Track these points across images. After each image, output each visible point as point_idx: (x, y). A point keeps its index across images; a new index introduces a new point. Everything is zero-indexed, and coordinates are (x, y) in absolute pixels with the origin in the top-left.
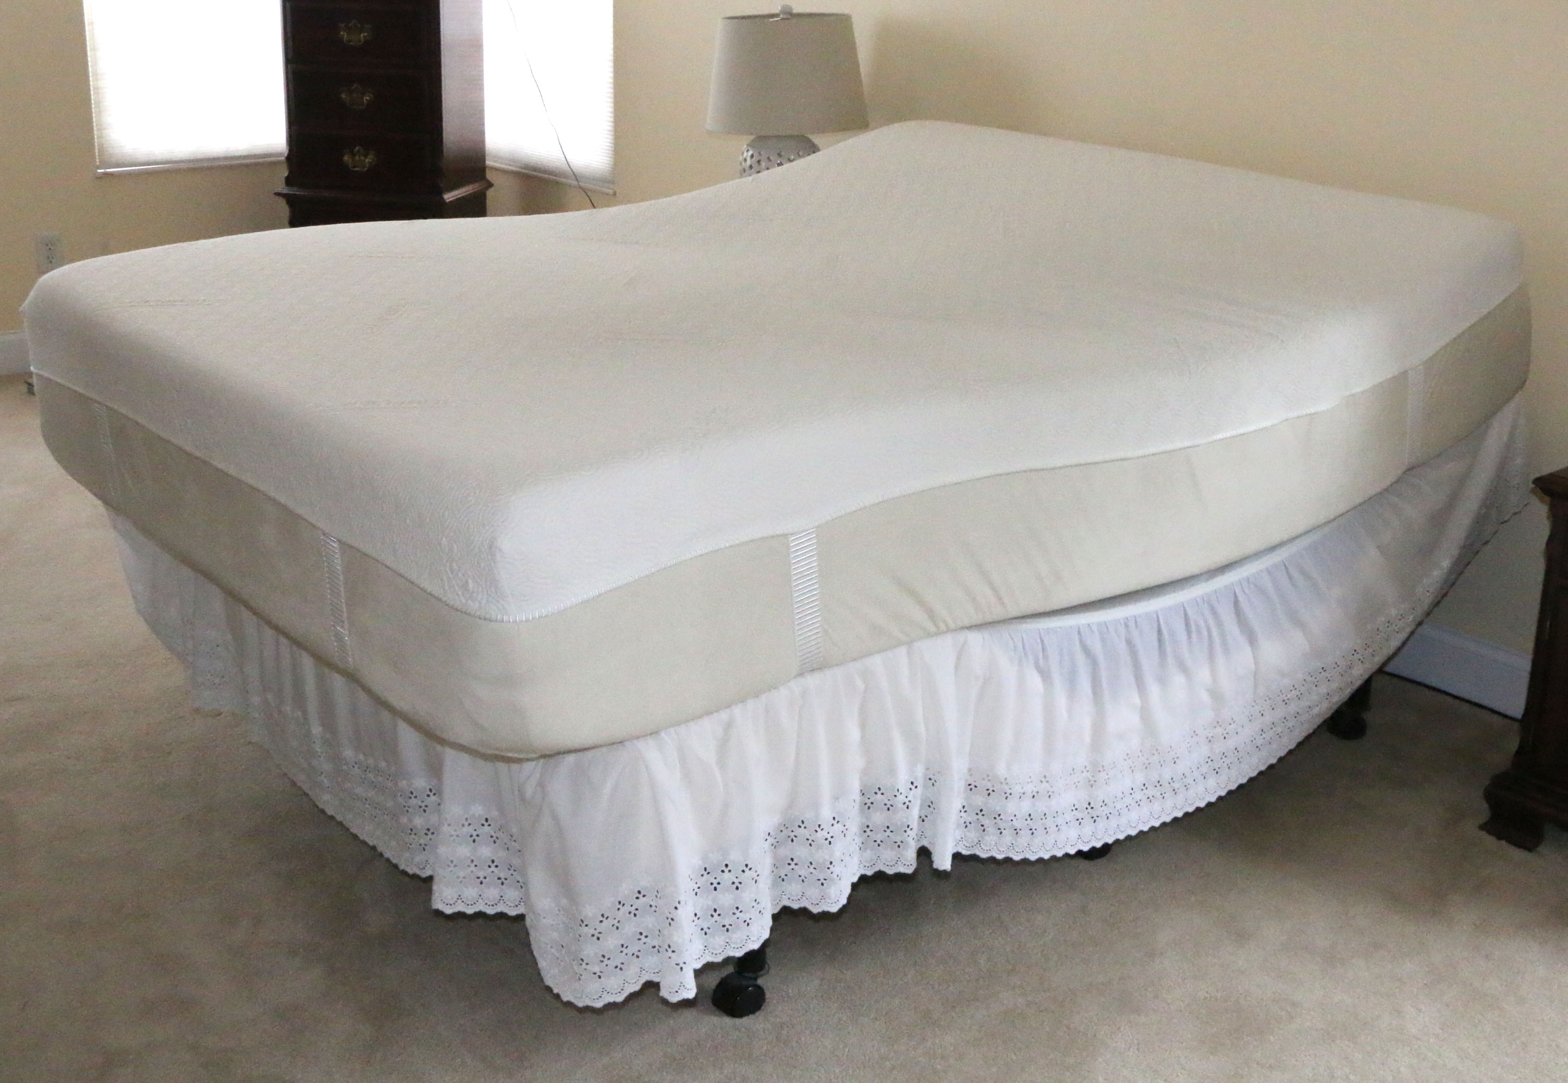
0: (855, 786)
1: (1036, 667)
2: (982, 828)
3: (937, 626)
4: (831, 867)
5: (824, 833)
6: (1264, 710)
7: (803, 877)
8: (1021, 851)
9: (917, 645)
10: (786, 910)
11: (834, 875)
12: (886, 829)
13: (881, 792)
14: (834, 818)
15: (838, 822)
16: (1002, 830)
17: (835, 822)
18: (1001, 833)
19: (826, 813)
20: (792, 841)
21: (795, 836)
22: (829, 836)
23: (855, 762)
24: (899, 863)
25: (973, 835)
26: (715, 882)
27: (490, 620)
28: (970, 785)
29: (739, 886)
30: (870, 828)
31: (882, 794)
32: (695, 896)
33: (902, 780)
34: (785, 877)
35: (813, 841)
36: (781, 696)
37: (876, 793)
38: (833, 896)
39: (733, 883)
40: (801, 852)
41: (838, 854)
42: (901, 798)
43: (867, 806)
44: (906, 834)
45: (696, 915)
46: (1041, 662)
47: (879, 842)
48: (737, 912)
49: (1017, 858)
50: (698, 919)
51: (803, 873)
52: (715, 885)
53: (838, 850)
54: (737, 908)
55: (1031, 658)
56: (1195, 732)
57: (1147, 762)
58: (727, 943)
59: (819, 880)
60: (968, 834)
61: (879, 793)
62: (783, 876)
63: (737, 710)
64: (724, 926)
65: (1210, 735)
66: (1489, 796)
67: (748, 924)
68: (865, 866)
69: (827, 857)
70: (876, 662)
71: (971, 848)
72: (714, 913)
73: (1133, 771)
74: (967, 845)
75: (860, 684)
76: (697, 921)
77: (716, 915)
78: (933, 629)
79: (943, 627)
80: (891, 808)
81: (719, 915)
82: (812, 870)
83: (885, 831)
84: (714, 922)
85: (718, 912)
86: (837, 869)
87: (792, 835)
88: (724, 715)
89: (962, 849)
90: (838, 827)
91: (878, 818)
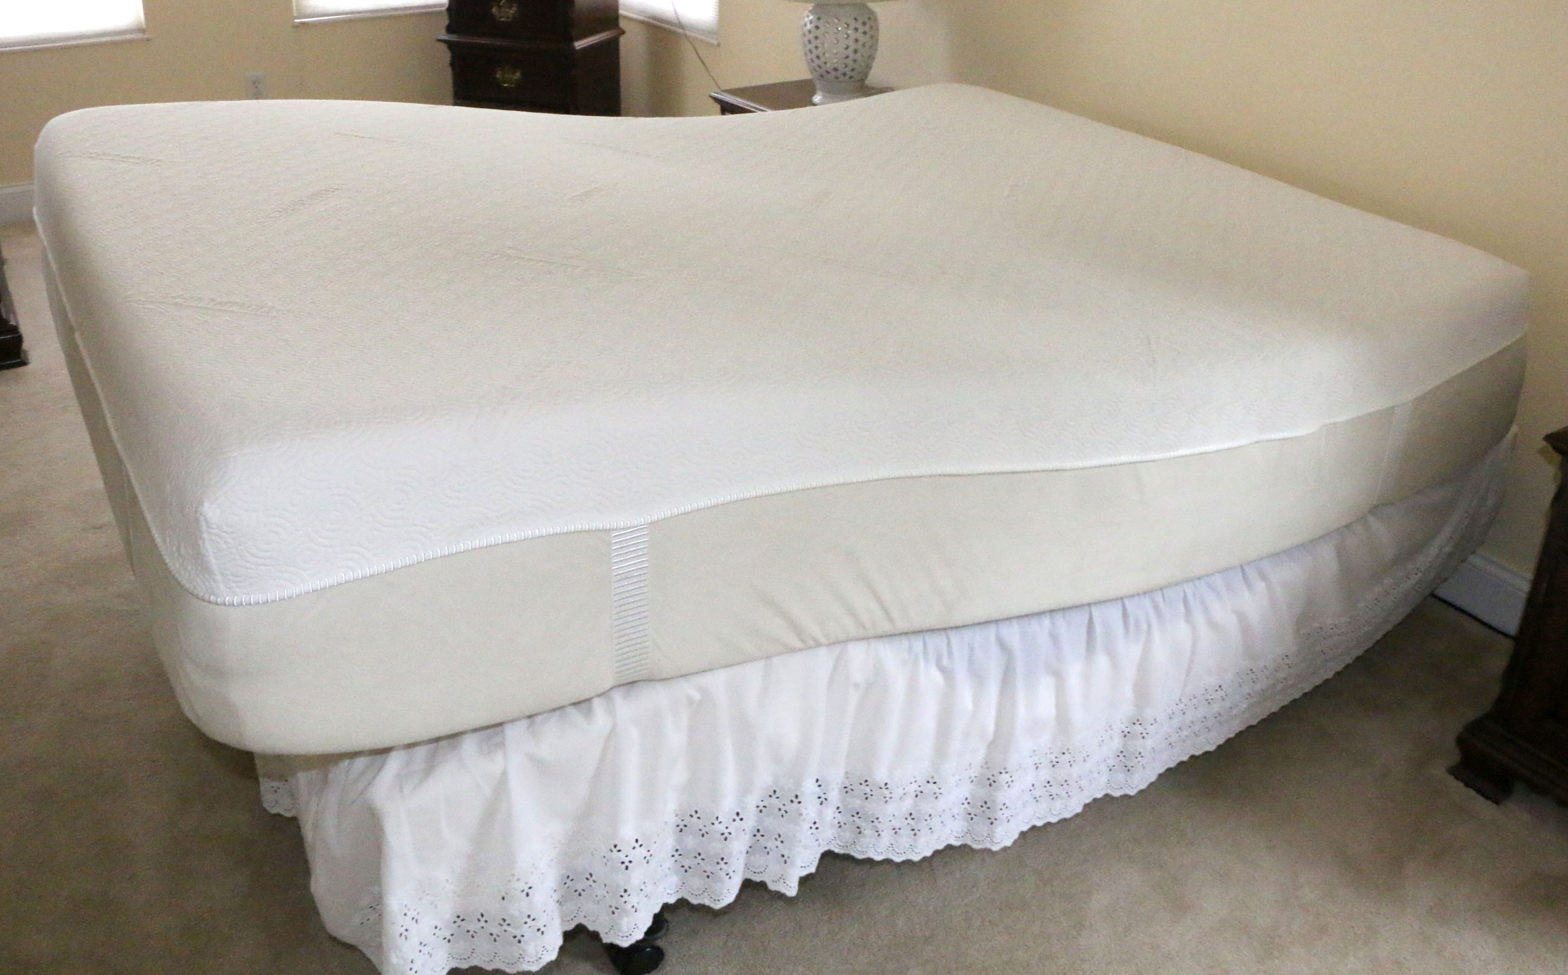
1: (937, 666)
2: (858, 830)
3: (803, 641)
4: (625, 895)
5: (621, 856)
6: (1186, 709)
7: (598, 898)
8: (902, 852)
9: (776, 660)
10: (580, 929)
11: (629, 905)
12: (697, 856)
13: (698, 815)
14: (637, 841)
15: (641, 846)
16: (880, 833)
17: (637, 845)
18: (879, 835)
19: (627, 835)
22: (626, 860)
23: (679, 775)
24: (705, 894)
25: (848, 835)
28: (845, 787)
30: (679, 852)
31: (699, 818)
33: (727, 804)
37: (692, 816)
38: (625, 928)
41: (635, 882)
43: (679, 830)
44: (718, 867)
46: (945, 662)
47: (686, 867)
49: (898, 859)
51: (599, 892)
53: (636, 876)
54: (530, 917)
55: (932, 659)
56: (1110, 726)
57: (1055, 760)
58: (520, 954)
59: (611, 907)
60: (842, 834)
61: (695, 816)
62: (579, 892)
64: (515, 935)
65: (1126, 730)
66: (1461, 741)
68: (668, 894)
69: (621, 883)
70: (717, 681)
71: (845, 848)
72: (503, 921)
73: (1037, 768)
74: (840, 844)
77: (505, 923)
78: (798, 644)
79: (812, 643)
80: (706, 835)
81: (508, 925)
82: (605, 892)
83: (696, 857)
86: (633, 900)
89: (835, 847)
90: (641, 852)
91: (691, 842)
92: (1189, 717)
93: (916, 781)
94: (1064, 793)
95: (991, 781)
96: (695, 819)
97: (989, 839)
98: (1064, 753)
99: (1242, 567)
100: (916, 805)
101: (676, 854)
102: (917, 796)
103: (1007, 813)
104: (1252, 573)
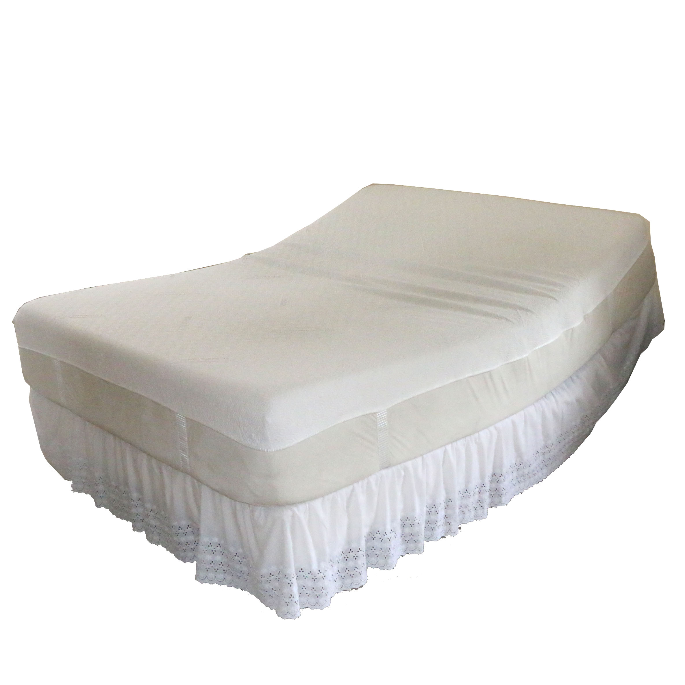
0: (399, 517)
3: (434, 447)
4: (390, 551)
5: (388, 536)
7: (377, 555)
9: (425, 456)
11: (391, 554)
12: (410, 535)
13: (409, 519)
14: (391, 530)
17: (392, 532)
19: (389, 528)
20: (373, 539)
21: (375, 537)
22: (389, 538)
23: (400, 506)
24: (416, 549)
26: (346, 557)
27: (259, 450)
29: (357, 558)
30: (404, 535)
32: (338, 563)
33: (417, 513)
34: (370, 555)
35: (383, 539)
36: (372, 479)
37: (406, 520)
38: (390, 563)
39: (354, 557)
40: (377, 544)
41: (393, 546)
42: (417, 521)
43: (403, 526)
44: (419, 537)
45: (338, 571)
47: (407, 541)
48: (356, 569)
50: (340, 572)
51: (378, 553)
52: (346, 558)
54: (356, 567)
57: (518, 468)
58: (352, 582)
59: (384, 556)
62: (369, 554)
63: (355, 485)
64: (351, 575)
67: (361, 574)
69: (388, 547)
70: (409, 464)
72: (346, 570)
73: (512, 472)
75: (403, 473)
76: (339, 574)
77: (347, 571)
78: (431, 448)
80: (413, 526)
81: (348, 570)
82: (381, 551)
84: (346, 574)
85: (348, 569)
86: (392, 552)
87: (373, 537)
88: (351, 487)
90: (393, 534)
91: (407, 530)
92: (567, 440)
93: (477, 487)
94: (522, 480)
95: (497, 480)
96: (408, 521)
97: (500, 503)
98: (521, 464)
99: (571, 377)
100: (480, 496)
101: (403, 536)
102: (479, 493)
103: (505, 492)
104: (575, 378)
